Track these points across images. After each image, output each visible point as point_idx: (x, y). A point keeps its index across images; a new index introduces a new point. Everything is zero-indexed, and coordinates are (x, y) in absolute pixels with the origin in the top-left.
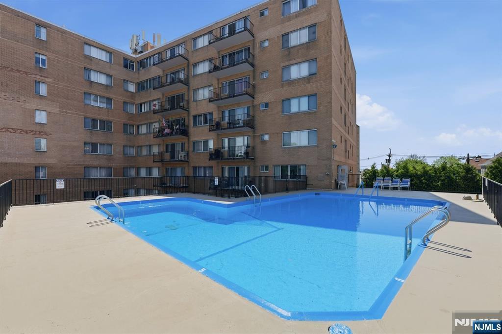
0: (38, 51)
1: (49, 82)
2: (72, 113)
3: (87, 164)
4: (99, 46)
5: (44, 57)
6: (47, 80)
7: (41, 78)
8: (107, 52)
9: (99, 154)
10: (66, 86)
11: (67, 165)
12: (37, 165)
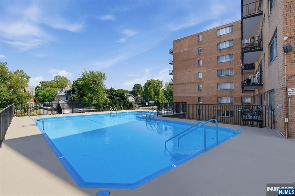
0: (199, 47)
1: (203, 59)
2: (212, 70)
3: (219, 95)
4: (224, 27)
5: (201, 48)
6: (202, 58)
7: (200, 58)
8: (229, 26)
9: (225, 90)
10: (209, 57)
11: (210, 96)
12: (199, 97)
